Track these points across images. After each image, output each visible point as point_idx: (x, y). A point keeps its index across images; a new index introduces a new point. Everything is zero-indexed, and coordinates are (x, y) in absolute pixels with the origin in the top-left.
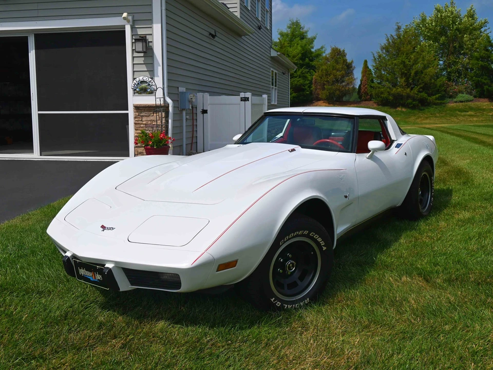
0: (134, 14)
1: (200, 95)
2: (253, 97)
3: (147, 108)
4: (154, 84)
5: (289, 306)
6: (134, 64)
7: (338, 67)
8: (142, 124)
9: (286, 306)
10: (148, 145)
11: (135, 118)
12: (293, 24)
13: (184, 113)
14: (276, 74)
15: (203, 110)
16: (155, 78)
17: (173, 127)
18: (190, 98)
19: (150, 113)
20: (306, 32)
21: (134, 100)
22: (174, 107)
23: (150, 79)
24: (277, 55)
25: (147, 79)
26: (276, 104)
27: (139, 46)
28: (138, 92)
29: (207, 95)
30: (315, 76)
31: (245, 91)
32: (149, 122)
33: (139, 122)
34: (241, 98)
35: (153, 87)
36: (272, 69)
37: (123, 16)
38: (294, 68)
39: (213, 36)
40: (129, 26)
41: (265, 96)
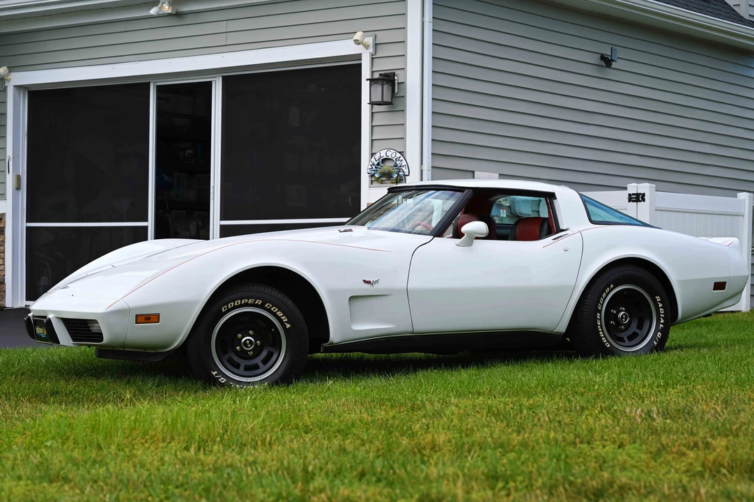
0: (376, 33)
6: (372, 126)
16: (408, 152)
23: (398, 155)
25: (394, 155)
28: (377, 180)
31: (640, 179)
34: (629, 194)
37: (355, 38)
39: (607, 61)
40: (369, 54)
41: (743, 196)
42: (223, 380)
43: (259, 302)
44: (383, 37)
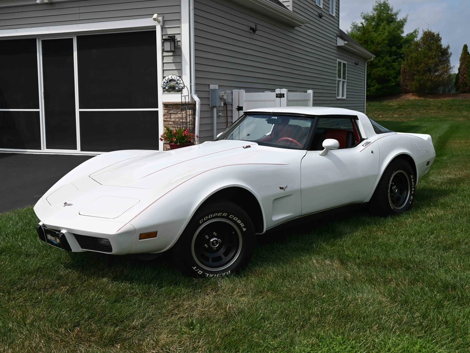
0: (164, 15)
1: (235, 91)
2: (290, 93)
3: (175, 106)
4: (182, 82)
5: (211, 275)
6: (163, 63)
7: (430, 54)
8: (170, 121)
9: (208, 275)
10: (172, 142)
11: (164, 115)
12: (380, 5)
13: (215, 110)
14: (344, 64)
15: (238, 107)
16: (183, 76)
17: (200, 125)
18: (221, 95)
19: (178, 110)
20: (396, 14)
21: (163, 98)
22: (201, 105)
23: (178, 78)
24: (343, 45)
25: (176, 78)
26: (345, 98)
27: (168, 46)
28: (167, 90)
29: (243, 91)
30: (404, 65)
31: (281, 87)
32: (177, 120)
33: (168, 119)
34: (277, 94)
35: (181, 85)
36: (338, 60)
37: (153, 17)
38: (372, 57)
39: (254, 30)
40: (160, 26)
41: (310, 92)
42: (200, 272)
43: (225, 214)
44: (167, 17)
